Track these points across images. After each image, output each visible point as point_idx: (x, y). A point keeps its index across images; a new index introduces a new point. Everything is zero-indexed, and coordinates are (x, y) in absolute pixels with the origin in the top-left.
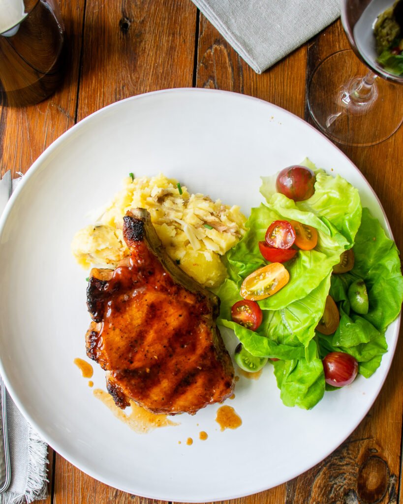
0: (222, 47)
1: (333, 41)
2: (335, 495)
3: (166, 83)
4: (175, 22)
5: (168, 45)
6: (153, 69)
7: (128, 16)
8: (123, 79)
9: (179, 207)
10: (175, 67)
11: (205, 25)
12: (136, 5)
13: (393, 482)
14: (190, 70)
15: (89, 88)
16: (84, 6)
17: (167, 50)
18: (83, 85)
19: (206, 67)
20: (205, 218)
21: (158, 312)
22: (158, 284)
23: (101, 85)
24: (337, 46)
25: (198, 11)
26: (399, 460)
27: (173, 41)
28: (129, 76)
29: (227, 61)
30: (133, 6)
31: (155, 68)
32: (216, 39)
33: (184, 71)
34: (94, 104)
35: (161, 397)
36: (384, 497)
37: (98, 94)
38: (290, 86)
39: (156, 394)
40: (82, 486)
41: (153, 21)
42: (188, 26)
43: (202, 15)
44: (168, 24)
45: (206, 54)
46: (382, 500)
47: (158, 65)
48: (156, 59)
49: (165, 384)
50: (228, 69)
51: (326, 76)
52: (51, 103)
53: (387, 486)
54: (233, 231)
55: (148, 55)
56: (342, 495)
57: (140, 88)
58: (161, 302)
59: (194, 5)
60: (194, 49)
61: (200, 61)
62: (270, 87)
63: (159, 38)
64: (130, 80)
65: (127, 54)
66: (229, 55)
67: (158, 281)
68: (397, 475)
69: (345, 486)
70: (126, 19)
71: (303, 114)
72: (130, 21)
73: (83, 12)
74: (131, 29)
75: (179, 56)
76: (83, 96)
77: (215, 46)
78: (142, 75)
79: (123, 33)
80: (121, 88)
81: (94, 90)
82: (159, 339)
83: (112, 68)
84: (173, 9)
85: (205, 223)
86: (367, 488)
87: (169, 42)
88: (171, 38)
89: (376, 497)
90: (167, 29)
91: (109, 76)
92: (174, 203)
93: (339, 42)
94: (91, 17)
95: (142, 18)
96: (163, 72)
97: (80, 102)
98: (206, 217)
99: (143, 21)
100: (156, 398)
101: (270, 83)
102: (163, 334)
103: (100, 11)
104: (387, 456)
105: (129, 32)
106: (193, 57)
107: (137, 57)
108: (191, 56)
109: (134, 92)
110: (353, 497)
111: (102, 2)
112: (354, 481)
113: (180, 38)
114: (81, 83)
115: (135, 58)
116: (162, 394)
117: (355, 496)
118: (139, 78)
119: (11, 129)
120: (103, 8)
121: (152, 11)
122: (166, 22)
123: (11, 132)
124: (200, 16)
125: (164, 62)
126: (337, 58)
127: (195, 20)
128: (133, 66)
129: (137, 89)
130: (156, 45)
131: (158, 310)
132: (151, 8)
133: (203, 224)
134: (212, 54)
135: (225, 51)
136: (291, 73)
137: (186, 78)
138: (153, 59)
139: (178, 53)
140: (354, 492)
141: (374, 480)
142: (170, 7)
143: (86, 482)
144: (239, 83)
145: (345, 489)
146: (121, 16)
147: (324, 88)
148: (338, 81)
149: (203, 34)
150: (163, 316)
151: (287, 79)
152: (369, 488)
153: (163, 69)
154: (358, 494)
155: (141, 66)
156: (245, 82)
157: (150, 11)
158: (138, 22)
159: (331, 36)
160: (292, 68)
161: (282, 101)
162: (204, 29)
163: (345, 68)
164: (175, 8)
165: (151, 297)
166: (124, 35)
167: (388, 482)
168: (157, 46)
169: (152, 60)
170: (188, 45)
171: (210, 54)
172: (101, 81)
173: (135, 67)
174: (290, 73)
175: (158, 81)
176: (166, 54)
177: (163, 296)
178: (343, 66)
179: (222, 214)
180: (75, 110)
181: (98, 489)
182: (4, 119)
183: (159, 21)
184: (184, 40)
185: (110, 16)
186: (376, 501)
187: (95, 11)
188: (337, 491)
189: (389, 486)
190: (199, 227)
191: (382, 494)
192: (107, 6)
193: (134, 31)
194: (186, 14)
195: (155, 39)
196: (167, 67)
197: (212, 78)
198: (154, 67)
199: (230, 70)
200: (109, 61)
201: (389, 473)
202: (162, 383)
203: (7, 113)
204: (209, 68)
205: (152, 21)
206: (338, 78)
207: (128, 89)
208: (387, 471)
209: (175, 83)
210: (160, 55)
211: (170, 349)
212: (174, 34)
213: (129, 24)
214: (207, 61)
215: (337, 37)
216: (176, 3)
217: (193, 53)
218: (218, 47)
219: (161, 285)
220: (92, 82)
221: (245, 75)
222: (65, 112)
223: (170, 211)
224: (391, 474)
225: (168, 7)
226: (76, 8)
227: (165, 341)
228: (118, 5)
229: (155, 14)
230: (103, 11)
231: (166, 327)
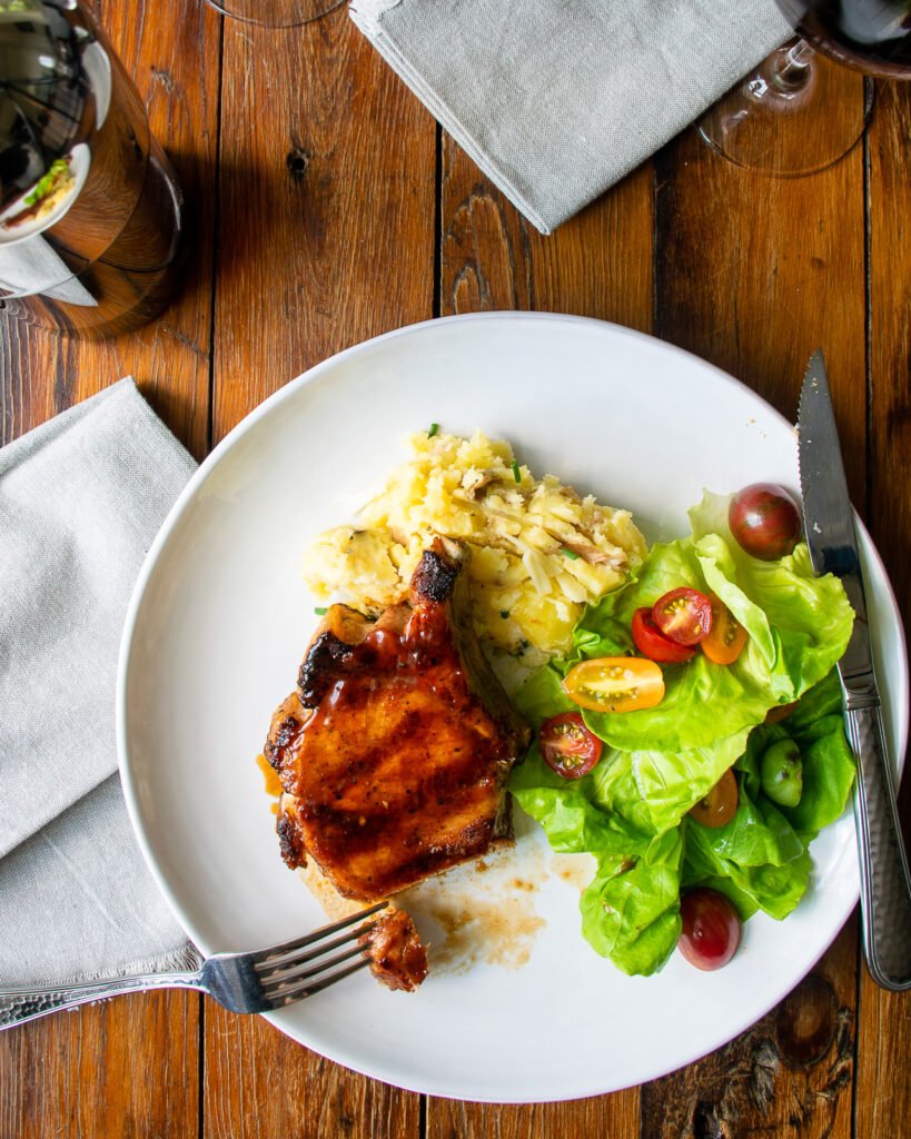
0: (489, 200)
1: (702, 175)
2: (736, 1050)
3: (382, 276)
4: (395, 154)
5: (382, 200)
6: (357, 251)
7: (302, 146)
8: (298, 273)
9: (514, 511)
10: (398, 244)
11: (453, 158)
12: (318, 124)
13: (845, 1021)
14: (427, 249)
15: (234, 293)
16: (216, 128)
17: (382, 211)
18: (223, 287)
19: (459, 242)
20: (564, 537)
21: (420, 731)
22: (440, 684)
23: (256, 286)
24: (712, 184)
25: (439, 127)
26: (854, 981)
27: (392, 192)
28: (311, 266)
29: (500, 228)
30: (312, 124)
31: (361, 248)
32: (477, 184)
33: (415, 253)
34: (246, 325)
35: (368, 875)
36: (829, 1050)
37: (253, 305)
38: (623, 270)
39: (361, 866)
40: (257, 1054)
41: (353, 153)
42: (420, 161)
43: (448, 135)
44: (381, 158)
45: (457, 214)
46: (825, 1056)
47: (365, 242)
48: (360, 229)
49: (384, 855)
50: (503, 243)
51: (692, 248)
52: (163, 325)
53: (833, 1029)
54: (616, 562)
55: (345, 223)
56: (749, 1049)
57: (333, 291)
58: (432, 716)
59: (431, 116)
60: (434, 206)
61: (446, 230)
62: (584, 273)
63: (365, 187)
64: (312, 273)
65: (304, 221)
66: (502, 214)
67: (442, 680)
68: (852, 1008)
69: (753, 1034)
70: (299, 152)
71: (649, 326)
72: (308, 157)
73: (215, 140)
74: (310, 171)
75: (405, 222)
76: (223, 310)
77: (474, 199)
78: (335, 263)
79: (295, 179)
80: (296, 291)
81: (244, 297)
82: (404, 774)
83: (276, 251)
84: (391, 128)
85: (565, 545)
86: (796, 1036)
87: (384, 194)
88: (387, 186)
89: (813, 1051)
90: (380, 168)
91: (273, 267)
92: (505, 500)
93: (714, 177)
94: (232, 150)
95: (331, 149)
96: (376, 255)
97: (217, 321)
98: (567, 534)
99: (332, 154)
100: (357, 873)
101: (584, 267)
102: (413, 770)
103: (248, 138)
104: (831, 974)
105: (307, 177)
106: (432, 223)
107: (324, 226)
108: (429, 220)
109: (321, 298)
110: (769, 1052)
111: (252, 120)
112: (769, 1022)
113: (405, 186)
114: (217, 284)
115: (320, 230)
116: (370, 870)
117: (773, 1050)
118: (329, 269)
119: (88, 379)
120: (253, 132)
121: (348, 133)
122: (377, 154)
123: (89, 385)
124: (443, 139)
125: (378, 235)
126: (712, 210)
127: (434, 148)
128: (317, 246)
129: (327, 292)
130: (359, 201)
131: (423, 727)
132: (346, 128)
133: (560, 548)
134: (469, 214)
135: (495, 208)
136: (625, 245)
137: (420, 265)
138: (356, 230)
139: (403, 214)
140: (771, 1043)
141: (809, 1020)
142: (385, 123)
143: (264, 1048)
144: (525, 270)
145: (753, 1038)
146: (291, 146)
147: (690, 275)
148: (716, 260)
149: (451, 174)
150: (428, 739)
151: (617, 256)
152: (799, 1034)
153: (376, 248)
154: (778, 1047)
155: (332, 246)
156: (536, 267)
157: (345, 133)
158: (323, 157)
159: (699, 166)
160: (624, 234)
161: (609, 300)
162: (451, 165)
163: (728, 233)
164: (394, 126)
165: (417, 700)
166: (296, 183)
167: (835, 1021)
168: (362, 203)
169: (353, 233)
170: (422, 197)
171: (466, 215)
172: (256, 277)
173: (321, 247)
174: (621, 244)
175: (367, 274)
176: (381, 219)
177: (440, 706)
178: (724, 229)
179: (597, 528)
180: (209, 337)
181: (288, 1057)
182: (73, 360)
183: (363, 153)
184: (414, 190)
185: (268, 147)
186: (814, 1059)
187: (238, 139)
188: (738, 1044)
189: (837, 1030)
190: (552, 553)
191: (825, 1045)
192: (261, 128)
193: (316, 175)
194: (414, 136)
195: (358, 191)
196: (384, 244)
197: (471, 261)
198: (357, 246)
199: (505, 244)
200: (270, 238)
201: (836, 1005)
202: (379, 851)
203: (78, 348)
204: (465, 243)
205: (349, 154)
206: (717, 254)
207: (309, 292)
208: (833, 1002)
209: (399, 274)
210: (368, 222)
211: (416, 801)
212: (393, 178)
213: (307, 161)
214: (461, 228)
215: (710, 167)
216: (395, 114)
217: (433, 214)
218: (480, 200)
219: (444, 688)
220: (239, 281)
221: (535, 254)
222: (190, 343)
223: (498, 517)
224: (840, 1006)
225: (379, 124)
226: (201, 133)
227: (413, 783)
228: (283, 124)
229: (355, 139)
230: (253, 139)
231: (424, 760)
